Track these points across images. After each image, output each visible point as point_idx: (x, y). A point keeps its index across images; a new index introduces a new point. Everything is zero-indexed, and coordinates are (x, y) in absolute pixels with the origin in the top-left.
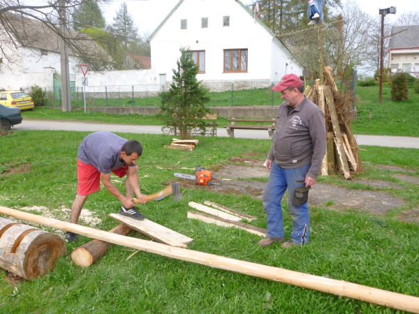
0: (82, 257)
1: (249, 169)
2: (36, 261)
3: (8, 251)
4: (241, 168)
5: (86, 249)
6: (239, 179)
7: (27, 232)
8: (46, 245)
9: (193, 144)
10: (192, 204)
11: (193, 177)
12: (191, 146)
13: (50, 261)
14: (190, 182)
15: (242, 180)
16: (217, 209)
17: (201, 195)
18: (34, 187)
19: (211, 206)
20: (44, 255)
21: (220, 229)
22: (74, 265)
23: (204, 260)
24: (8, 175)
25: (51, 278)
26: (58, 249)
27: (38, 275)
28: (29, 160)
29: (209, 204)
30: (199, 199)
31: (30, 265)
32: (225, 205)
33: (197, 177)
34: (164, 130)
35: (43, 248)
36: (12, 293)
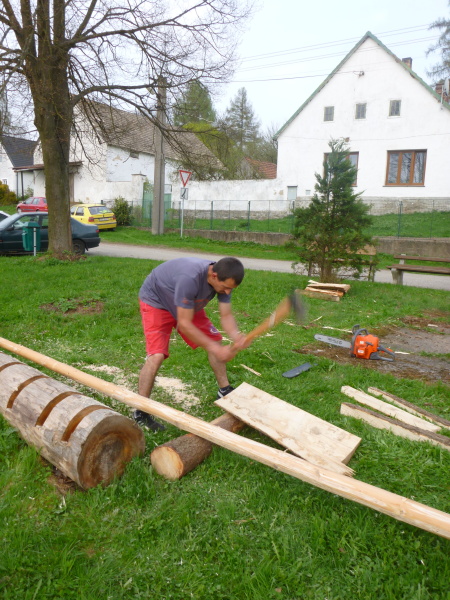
0: (168, 462)
1: (438, 338)
2: (97, 459)
3: (58, 437)
4: (424, 335)
5: (175, 449)
6: (424, 355)
7: (88, 410)
8: (114, 436)
9: (341, 290)
10: (348, 390)
11: (346, 344)
12: (336, 294)
13: (119, 461)
14: (342, 351)
15: (429, 356)
16: (392, 404)
17: (361, 376)
18: (107, 336)
19: (380, 398)
20: (110, 451)
21: (402, 443)
22: (155, 473)
23: (384, 505)
24: (73, 315)
25: (118, 491)
26: (132, 444)
27: (99, 482)
28: (102, 297)
29: (378, 394)
30: (360, 383)
31: (88, 464)
32: (405, 398)
33: (353, 344)
34: (296, 267)
35: (109, 440)
36: (57, 507)
